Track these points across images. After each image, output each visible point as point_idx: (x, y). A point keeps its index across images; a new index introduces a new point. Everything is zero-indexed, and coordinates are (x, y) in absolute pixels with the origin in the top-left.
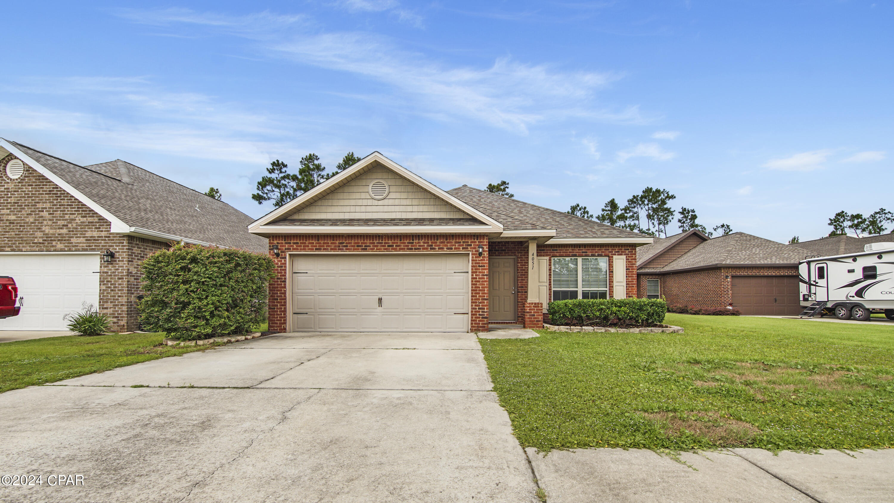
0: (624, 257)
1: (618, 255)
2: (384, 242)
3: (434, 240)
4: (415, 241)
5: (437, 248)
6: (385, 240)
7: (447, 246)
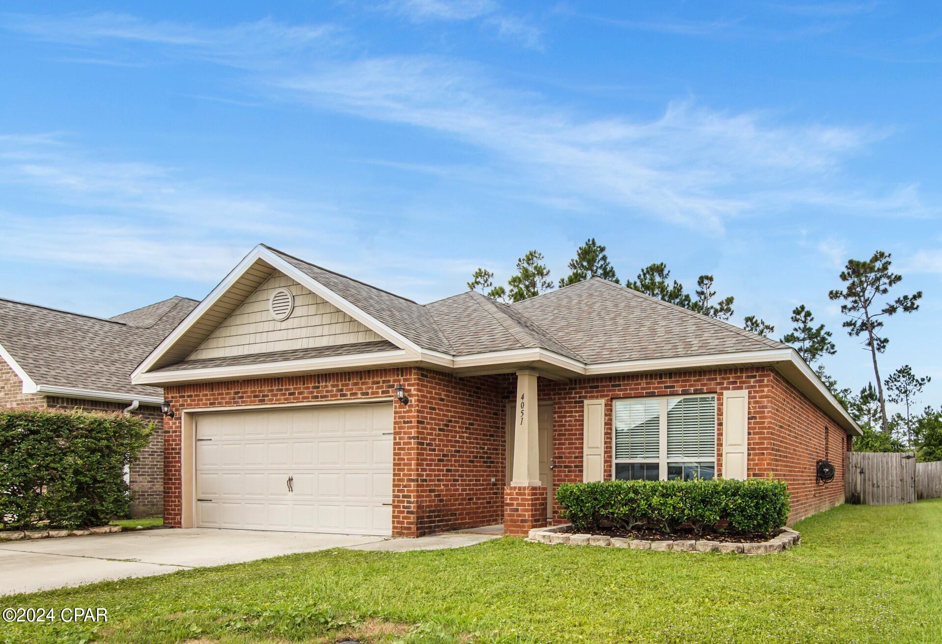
2: (284, 387)
3: (345, 381)
4: (321, 384)
5: (349, 393)
6: (286, 385)
7: (361, 389)
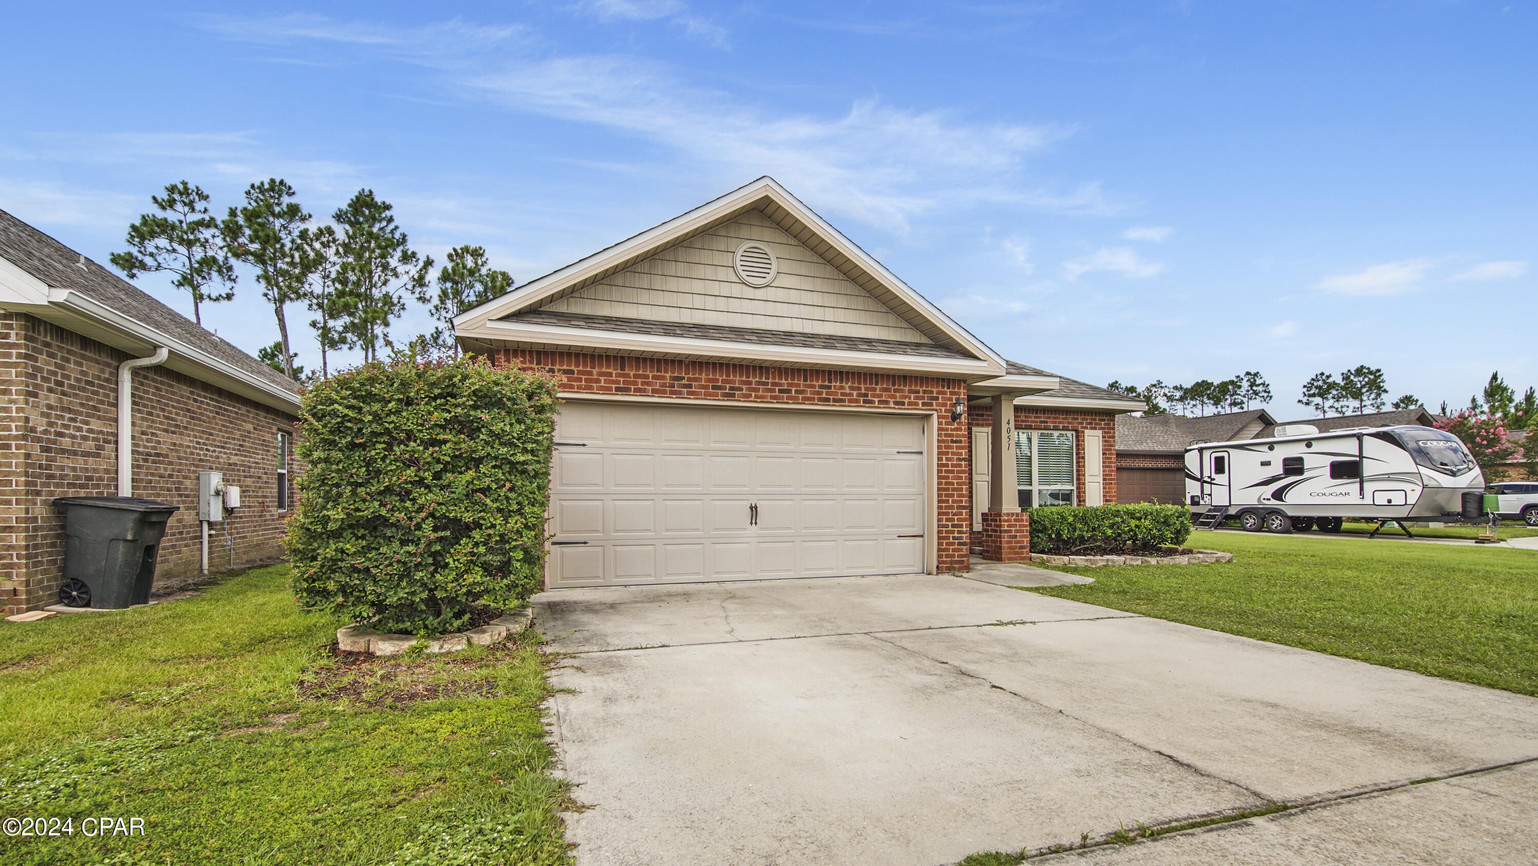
0: (1099, 433)
1: (1091, 428)
5: (876, 400)
7: (894, 397)
